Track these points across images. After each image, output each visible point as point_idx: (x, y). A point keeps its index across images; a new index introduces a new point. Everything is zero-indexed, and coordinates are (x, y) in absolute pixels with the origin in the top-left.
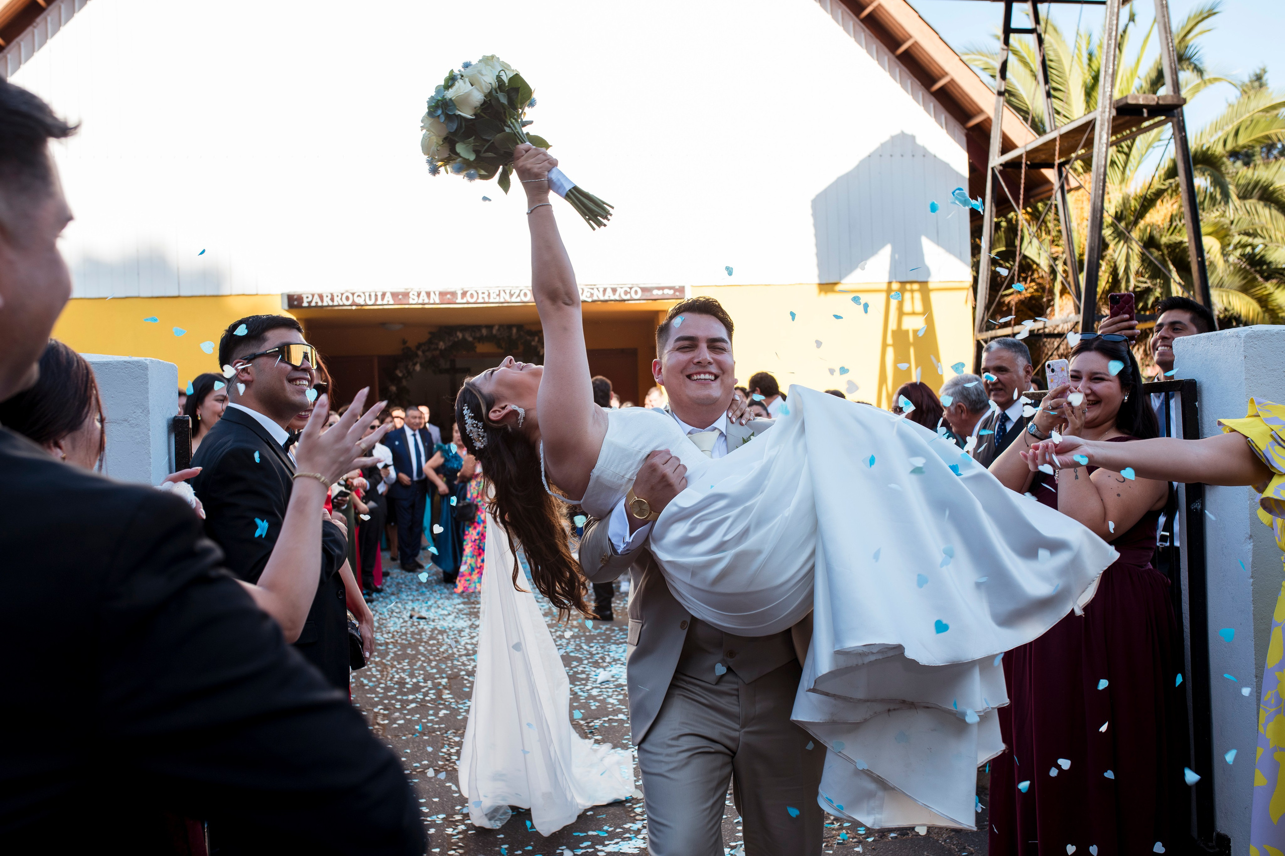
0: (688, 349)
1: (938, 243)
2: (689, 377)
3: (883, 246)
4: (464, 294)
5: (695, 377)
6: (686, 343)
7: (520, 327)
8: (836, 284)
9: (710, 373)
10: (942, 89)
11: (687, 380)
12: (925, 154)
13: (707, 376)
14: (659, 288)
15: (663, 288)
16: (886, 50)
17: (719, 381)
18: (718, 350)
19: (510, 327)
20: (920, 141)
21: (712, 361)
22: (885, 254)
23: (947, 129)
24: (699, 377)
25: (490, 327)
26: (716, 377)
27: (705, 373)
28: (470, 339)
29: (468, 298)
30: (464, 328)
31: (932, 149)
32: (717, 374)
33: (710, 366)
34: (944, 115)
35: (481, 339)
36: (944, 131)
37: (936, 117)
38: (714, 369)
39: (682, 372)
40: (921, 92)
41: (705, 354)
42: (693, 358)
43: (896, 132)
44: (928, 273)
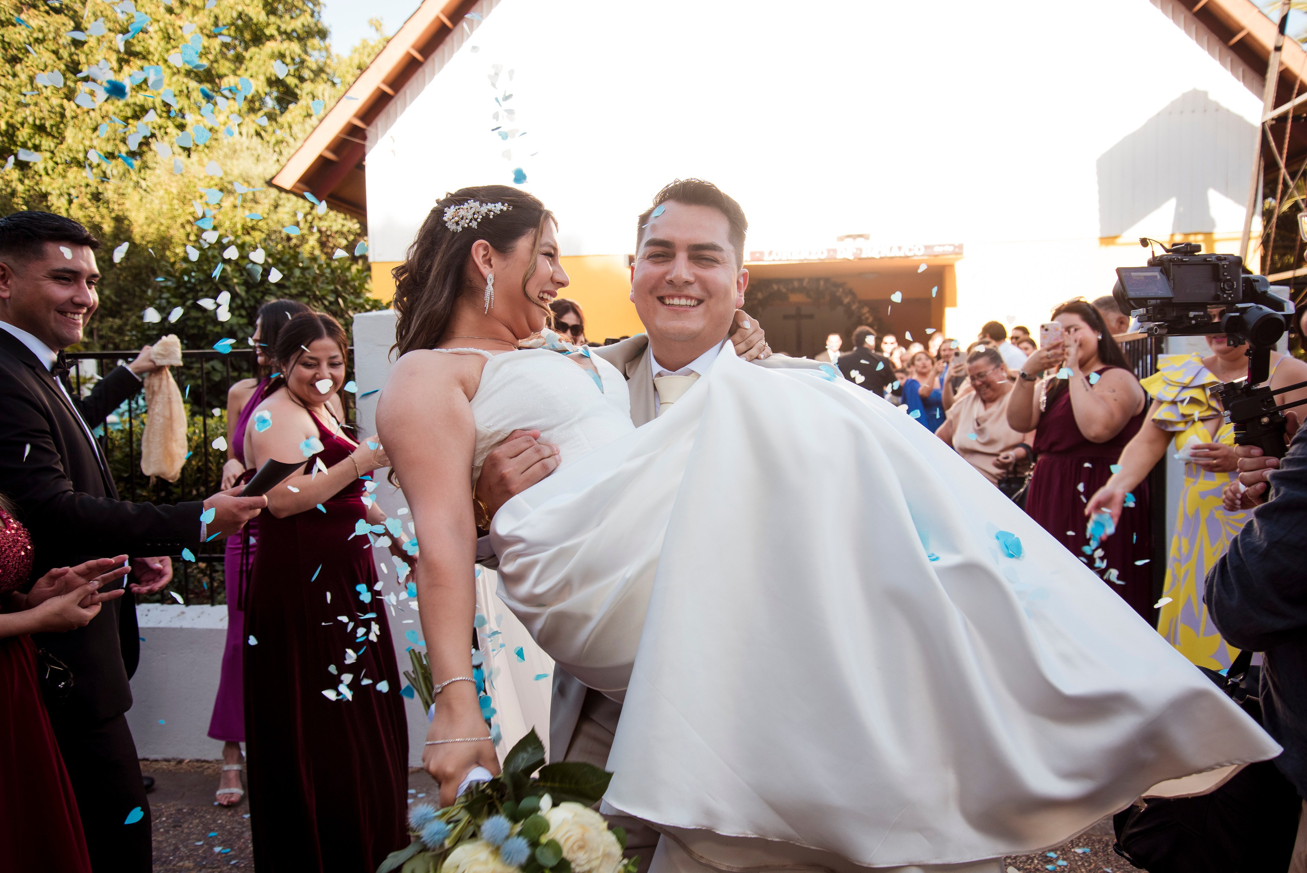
0: (661, 259)
1: (1226, 194)
2: (661, 299)
3: (1167, 198)
4: (770, 253)
5: (667, 301)
6: (659, 249)
7: (827, 280)
8: (1116, 237)
9: (688, 297)
10: (1241, 41)
11: (658, 303)
12: (1218, 108)
13: (683, 302)
14: (940, 246)
15: (944, 246)
16: (1183, 8)
17: (701, 308)
18: (704, 262)
19: (818, 280)
20: (1212, 97)
21: (692, 279)
22: (1170, 207)
23: (1244, 81)
24: (671, 302)
25: (801, 280)
26: (700, 302)
27: (680, 297)
28: (784, 290)
29: (773, 256)
30: (779, 281)
31: (1225, 103)
32: (700, 297)
33: (689, 287)
34: (1241, 68)
35: (793, 290)
36: (1241, 84)
37: (1233, 70)
38: (695, 291)
39: (651, 292)
40: (1217, 47)
41: (682, 268)
42: (666, 273)
43: (1187, 88)
44: (1212, 223)
